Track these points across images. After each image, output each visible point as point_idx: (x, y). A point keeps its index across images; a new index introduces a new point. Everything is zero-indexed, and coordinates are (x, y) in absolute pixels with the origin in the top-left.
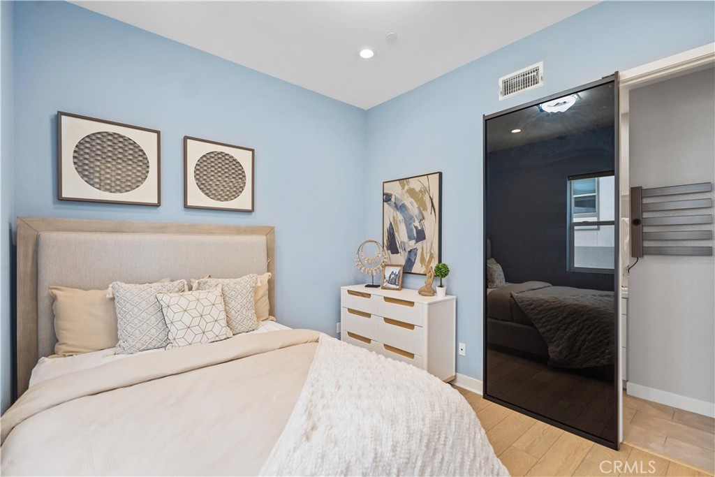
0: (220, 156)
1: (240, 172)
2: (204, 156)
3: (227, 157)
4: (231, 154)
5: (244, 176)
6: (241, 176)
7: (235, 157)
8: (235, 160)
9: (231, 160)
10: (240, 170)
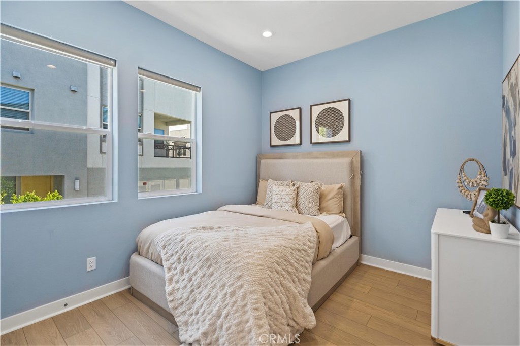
0: (328, 110)
1: (341, 117)
2: (320, 113)
3: (332, 110)
4: (335, 107)
5: (343, 119)
6: (341, 119)
7: (337, 108)
8: (337, 110)
9: (335, 111)
10: (341, 115)
